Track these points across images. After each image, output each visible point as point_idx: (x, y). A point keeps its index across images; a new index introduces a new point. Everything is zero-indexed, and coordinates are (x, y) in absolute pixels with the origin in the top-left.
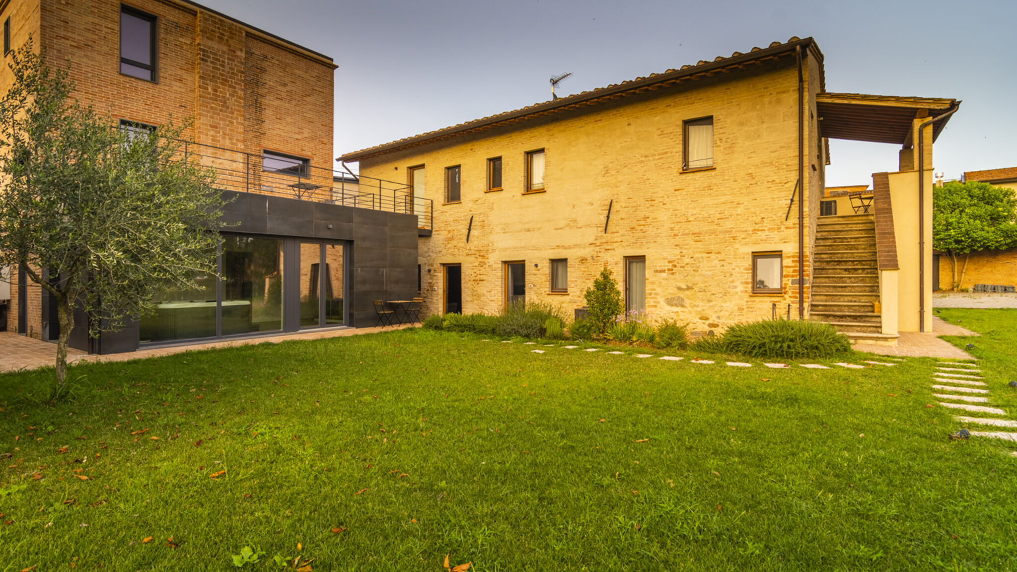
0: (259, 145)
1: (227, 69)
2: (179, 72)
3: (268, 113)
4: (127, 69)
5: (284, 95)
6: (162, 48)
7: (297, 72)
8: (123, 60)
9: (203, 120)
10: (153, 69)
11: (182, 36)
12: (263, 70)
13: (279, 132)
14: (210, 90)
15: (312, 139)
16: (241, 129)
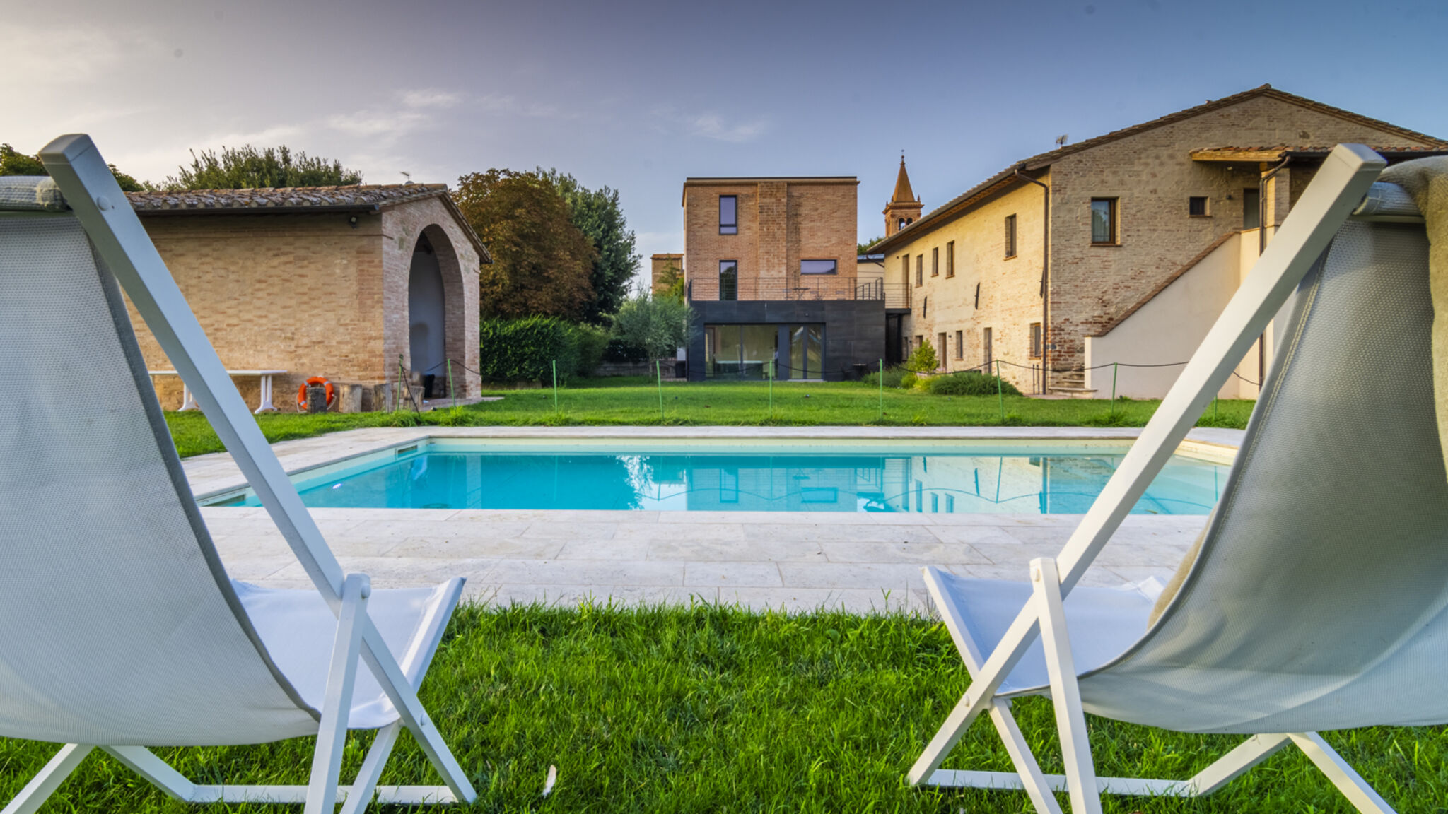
0: (798, 257)
1: (775, 213)
2: (749, 224)
3: (805, 233)
4: (724, 230)
5: (816, 217)
6: (740, 213)
7: (826, 197)
8: (721, 226)
9: (761, 250)
10: (735, 225)
11: (750, 201)
12: (800, 205)
13: (812, 245)
14: (765, 230)
15: (838, 244)
16: (784, 250)
